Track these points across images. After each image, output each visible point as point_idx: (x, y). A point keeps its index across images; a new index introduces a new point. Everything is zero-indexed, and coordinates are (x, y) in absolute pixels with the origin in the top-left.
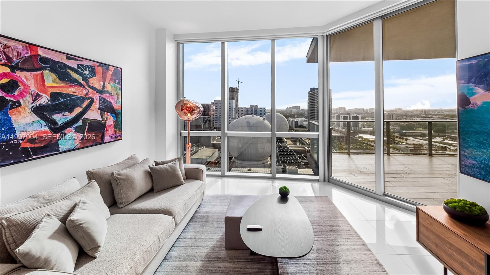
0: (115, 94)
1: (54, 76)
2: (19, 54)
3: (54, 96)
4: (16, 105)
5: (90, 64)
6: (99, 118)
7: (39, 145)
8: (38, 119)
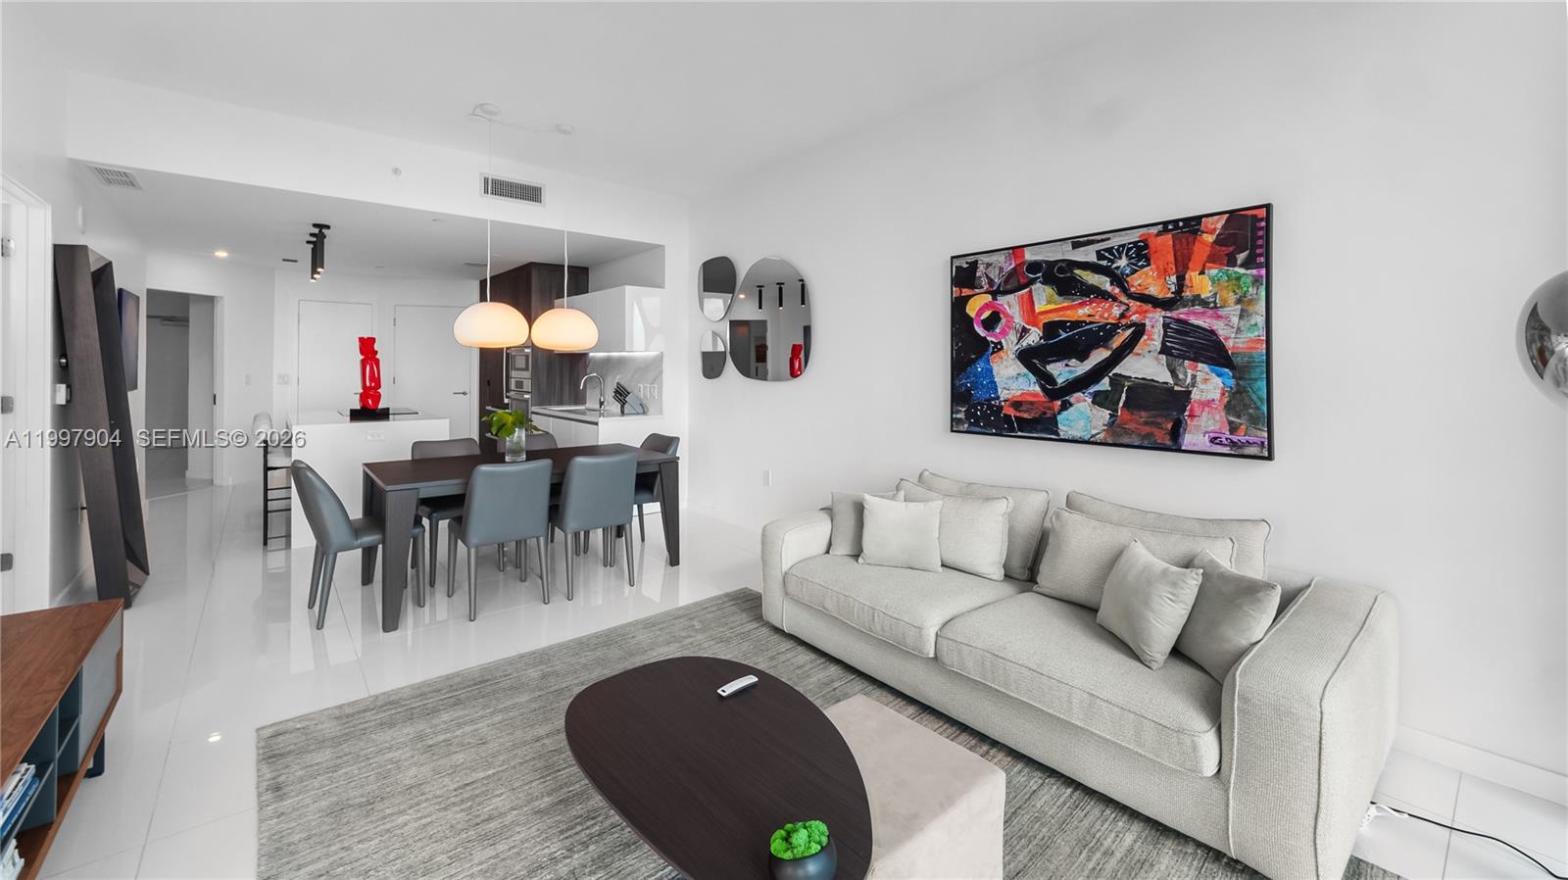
0: (1232, 298)
1: (1049, 290)
3: (1050, 329)
6: (1164, 376)
7: (1026, 416)
8: (1025, 371)
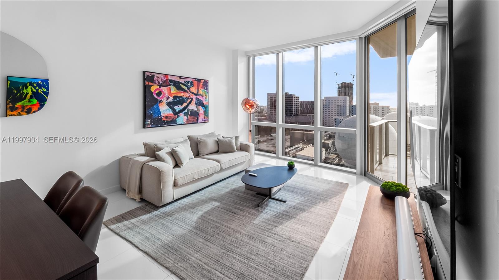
0: (204, 95)
1: (174, 87)
2: (162, 79)
3: (175, 97)
4: (161, 101)
5: (191, 80)
6: (196, 109)
7: (169, 120)
8: (169, 108)
